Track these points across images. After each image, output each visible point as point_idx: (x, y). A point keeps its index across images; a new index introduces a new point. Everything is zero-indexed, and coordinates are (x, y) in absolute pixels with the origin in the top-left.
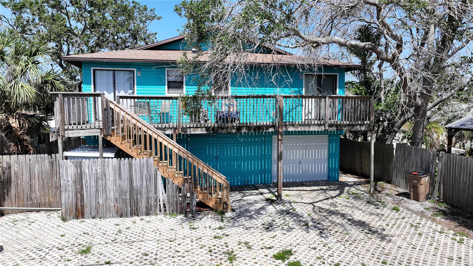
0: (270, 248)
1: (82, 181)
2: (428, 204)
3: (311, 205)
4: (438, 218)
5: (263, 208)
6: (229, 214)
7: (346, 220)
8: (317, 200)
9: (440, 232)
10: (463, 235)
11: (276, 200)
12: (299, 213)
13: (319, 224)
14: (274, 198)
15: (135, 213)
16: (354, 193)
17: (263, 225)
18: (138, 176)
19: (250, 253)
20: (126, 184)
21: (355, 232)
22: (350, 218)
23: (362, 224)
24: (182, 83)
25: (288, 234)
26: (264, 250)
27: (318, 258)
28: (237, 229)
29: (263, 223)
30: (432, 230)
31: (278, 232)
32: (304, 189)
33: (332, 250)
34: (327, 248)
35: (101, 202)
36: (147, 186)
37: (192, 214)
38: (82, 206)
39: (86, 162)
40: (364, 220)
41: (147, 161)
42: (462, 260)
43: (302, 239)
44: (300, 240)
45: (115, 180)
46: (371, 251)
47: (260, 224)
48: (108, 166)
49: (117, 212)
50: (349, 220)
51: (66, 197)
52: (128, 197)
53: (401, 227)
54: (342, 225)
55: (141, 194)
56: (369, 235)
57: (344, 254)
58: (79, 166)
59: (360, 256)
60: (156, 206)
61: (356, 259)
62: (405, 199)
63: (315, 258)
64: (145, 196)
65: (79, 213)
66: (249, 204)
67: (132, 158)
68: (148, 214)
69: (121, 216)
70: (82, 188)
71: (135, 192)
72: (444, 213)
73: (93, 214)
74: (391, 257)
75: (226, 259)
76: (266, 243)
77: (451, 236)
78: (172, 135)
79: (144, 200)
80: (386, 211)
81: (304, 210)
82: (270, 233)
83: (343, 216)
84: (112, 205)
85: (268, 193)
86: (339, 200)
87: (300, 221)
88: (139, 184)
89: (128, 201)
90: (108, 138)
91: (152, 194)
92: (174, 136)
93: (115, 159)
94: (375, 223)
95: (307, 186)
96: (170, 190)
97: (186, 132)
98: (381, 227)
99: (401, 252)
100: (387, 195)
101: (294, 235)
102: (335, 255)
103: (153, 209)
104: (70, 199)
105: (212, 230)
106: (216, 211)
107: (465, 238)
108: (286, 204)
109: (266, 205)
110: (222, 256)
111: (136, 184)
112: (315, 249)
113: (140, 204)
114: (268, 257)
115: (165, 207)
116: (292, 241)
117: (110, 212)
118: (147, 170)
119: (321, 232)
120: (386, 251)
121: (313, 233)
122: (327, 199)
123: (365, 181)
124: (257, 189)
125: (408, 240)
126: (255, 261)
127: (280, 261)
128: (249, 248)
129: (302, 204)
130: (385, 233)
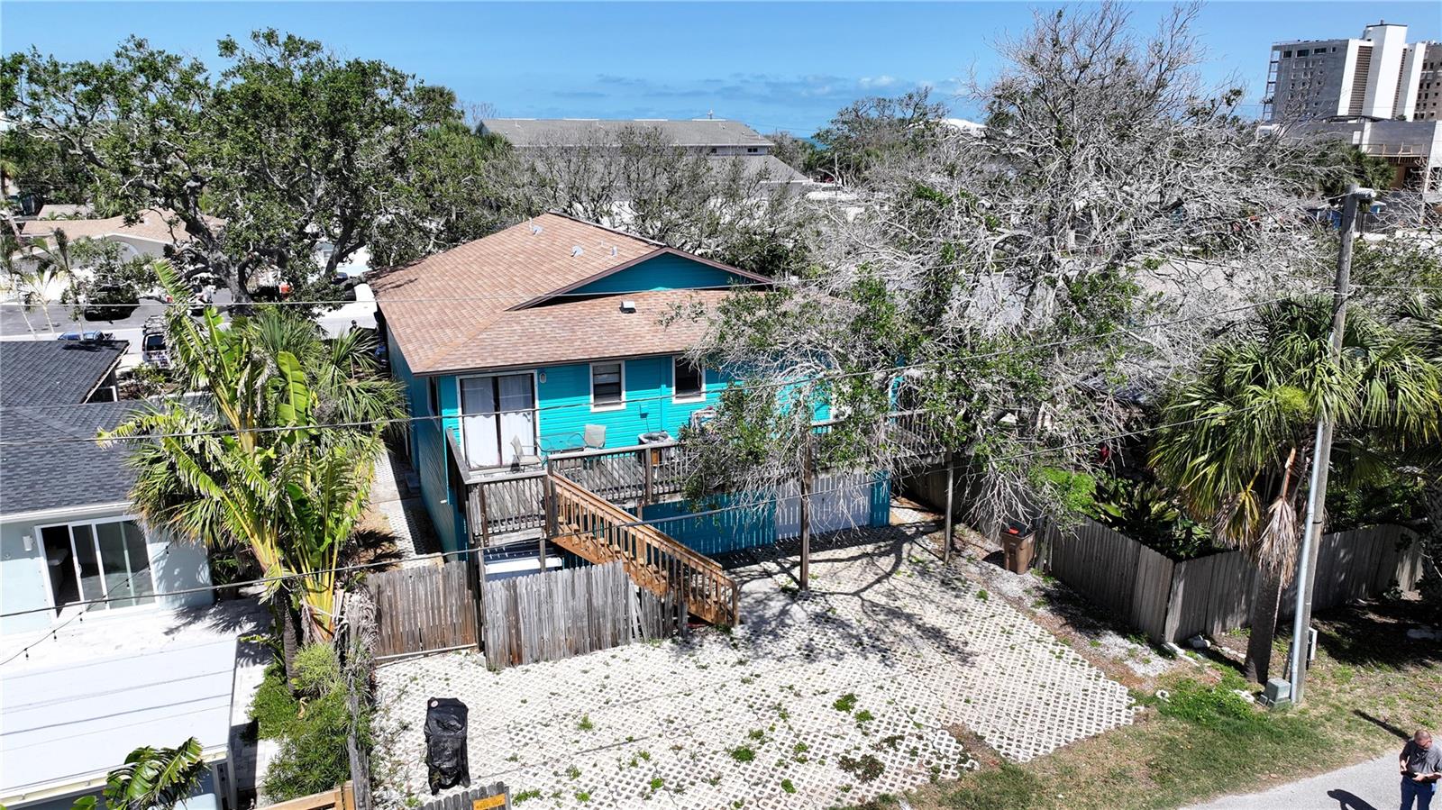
0: (824, 693)
1: (517, 609)
2: (1032, 578)
3: (857, 598)
4: (1041, 611)
5: (784, 612)
6: (738, 631)
7: (914, 628)
8: (864, 584)
9: (1038, 642)
10: (1065, 642)
11: (798, 591)
12: (844, 618)
13: (878, 639)
14: (794, 585)
15: (597, 645)
16: (919, 561)
17: (799, 649)
18: (601, 591)
19: (802, 703)
20: (581, 604)
21: (929, 652)
22: (920, 623)
23: (935, 634)
24: (619, 384)
25: (840, 663)
26: (818, 696)
27: (889, 703)
28: (765, 662)
29: (798, 645)
30: (1028, 638)
31: (825, 663)
32: (836, 557)
33: (903, 688)
34: (896, 685)
35: (546, 636)
36: (613, 604)
37: (682, 636)
38: (519, 646)
39: (521, 581)
40: (938, 626)
41: (614, 567)
42: (1056, 687)
43: (861, 672)
44: (858, 676)
45: (566, 601)
46: (952, 683)
47: (794, 649)
48: (556, 582)
49: (570, 649)
50: (918, 627)
51: (494, 637)
52: (586, 624)
53: (989, 635)
54: (910, 639)
55: (604, 616)
56: (947, 656)
57: (920, 691)
58: (513, 588)
59: (939, 694)
60: (627, 630)
61: (934, 698)
62: (998, 568)
63: (885, 704)
64: (610, 618)
65: (514, 658)
66: (759, 602)
67: (592, 564)
68: (615, 644)
69: (577, 653)
70: (517, 620)
71: (595, 615)
72: (1049, 598)
73: (535, 656)
74: (975, 691)
75: (776, 716)
76: (817, 685)
77: (1050, 647)
78: (635, 508)
79: (609, 625)
80: (969, 601)
81: (847, 610)
82: (815, 665)
83: (909, 618)
84: (563, 638)
85: (779, 572)
86: (897, 581)
87: (850, 635)
88: (601, 603)
89: (586, 630)
90: (554, 540)
91: (621, 615)
92: (640, 510)
93: (566, 571)
94: (955, 631)
95: (840, 547)
96: (648, 605)
97: (657, 501)
98: (962, 639)
99: (987, 681)
100: (970, 559)
101: (848, 665)
102: (908, 695)
103: (622, 636)
104: (501, 638)
105: (732, 666)
106: (717, 628)
107: (1066, 648)
108: (818, 599)
109: (787, 604)
110: (770, 713)
111: (598, 601)
112: (881, 688)
113: (603, 632)
114: (828, 708)
115: (640, 630)
116: (848, 678)
117: (560, 649)
118: (614, 580)
119: (885, 654)
120: (970, 682)
121: (874, 658)
122: (878, 581)
123: (934, 521)
124: (756, 562)
125: (996, 659)
126: (814, 715)
127: (844, 713)
128: (797, 695)
129: (842, 596)
130: (967, 649)
